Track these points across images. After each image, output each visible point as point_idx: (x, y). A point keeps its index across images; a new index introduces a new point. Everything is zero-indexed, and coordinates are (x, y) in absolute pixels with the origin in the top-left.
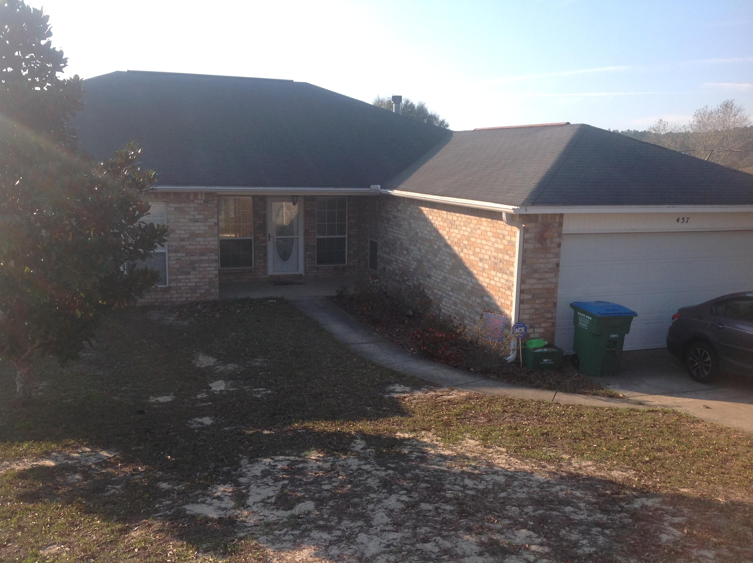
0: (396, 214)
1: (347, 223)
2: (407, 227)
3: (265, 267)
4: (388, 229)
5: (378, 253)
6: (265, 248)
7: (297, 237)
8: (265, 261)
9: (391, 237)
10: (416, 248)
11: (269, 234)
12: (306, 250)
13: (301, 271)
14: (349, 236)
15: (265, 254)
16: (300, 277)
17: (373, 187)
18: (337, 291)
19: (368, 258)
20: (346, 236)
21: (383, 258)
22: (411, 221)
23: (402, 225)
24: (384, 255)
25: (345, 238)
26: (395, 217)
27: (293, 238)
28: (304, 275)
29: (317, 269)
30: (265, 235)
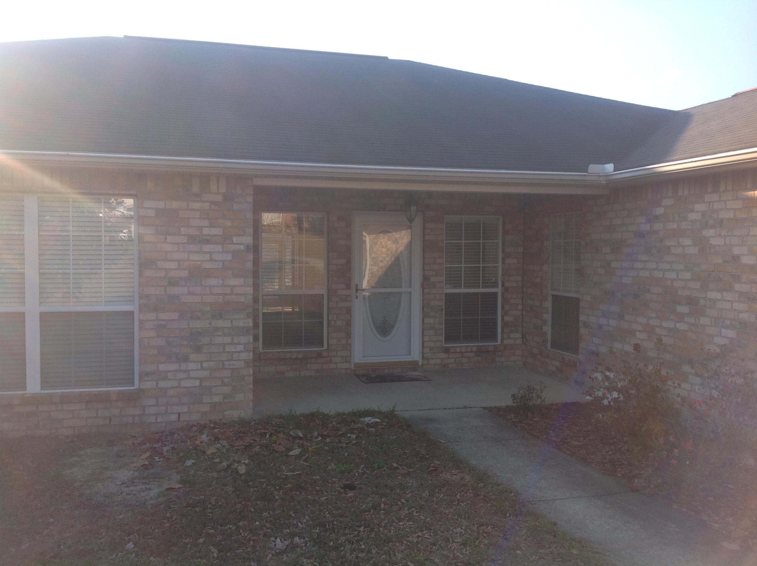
0: (645, 227)
1: (500, 265)
2: (693, 250)
3: (348, 347)
4: (614, 265)
5: (582, 318)
6: (349, 311)
7: (409, 290)
8: (349, 335)
9: (625, 280)
10: (728, 296)
11: (357, 285)
12: (425, 315)
13: (416, 355)
14: (506, 290)
15: (349, 324)
16: (414, 366)
17: (594, 168)
18: (513, 396)
19: (548, 329)
20: (499, 290)
21: (600, 327)
22: (709, 233)
23: (669, 248)
24: (603, 321)
25: (495, 294)
26: (640, 235)
27: (401, 293)
28: (420, 364)
29: (447, 350)
30: (348, 286)
